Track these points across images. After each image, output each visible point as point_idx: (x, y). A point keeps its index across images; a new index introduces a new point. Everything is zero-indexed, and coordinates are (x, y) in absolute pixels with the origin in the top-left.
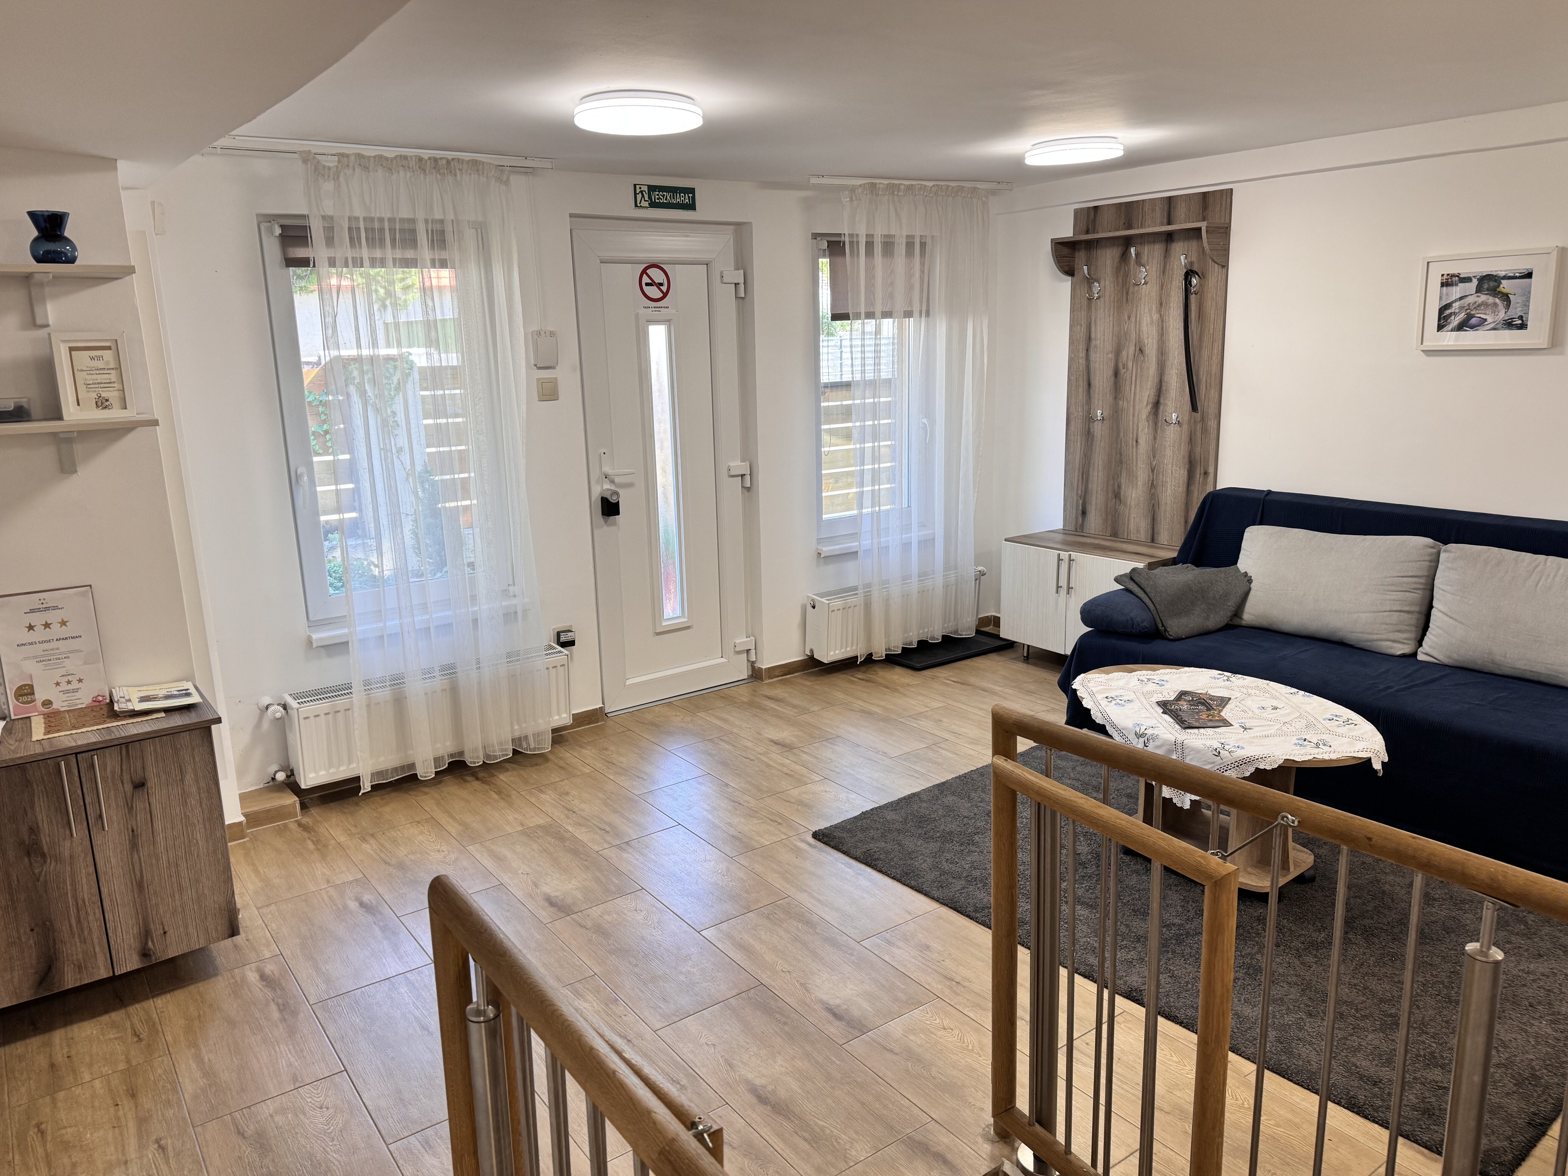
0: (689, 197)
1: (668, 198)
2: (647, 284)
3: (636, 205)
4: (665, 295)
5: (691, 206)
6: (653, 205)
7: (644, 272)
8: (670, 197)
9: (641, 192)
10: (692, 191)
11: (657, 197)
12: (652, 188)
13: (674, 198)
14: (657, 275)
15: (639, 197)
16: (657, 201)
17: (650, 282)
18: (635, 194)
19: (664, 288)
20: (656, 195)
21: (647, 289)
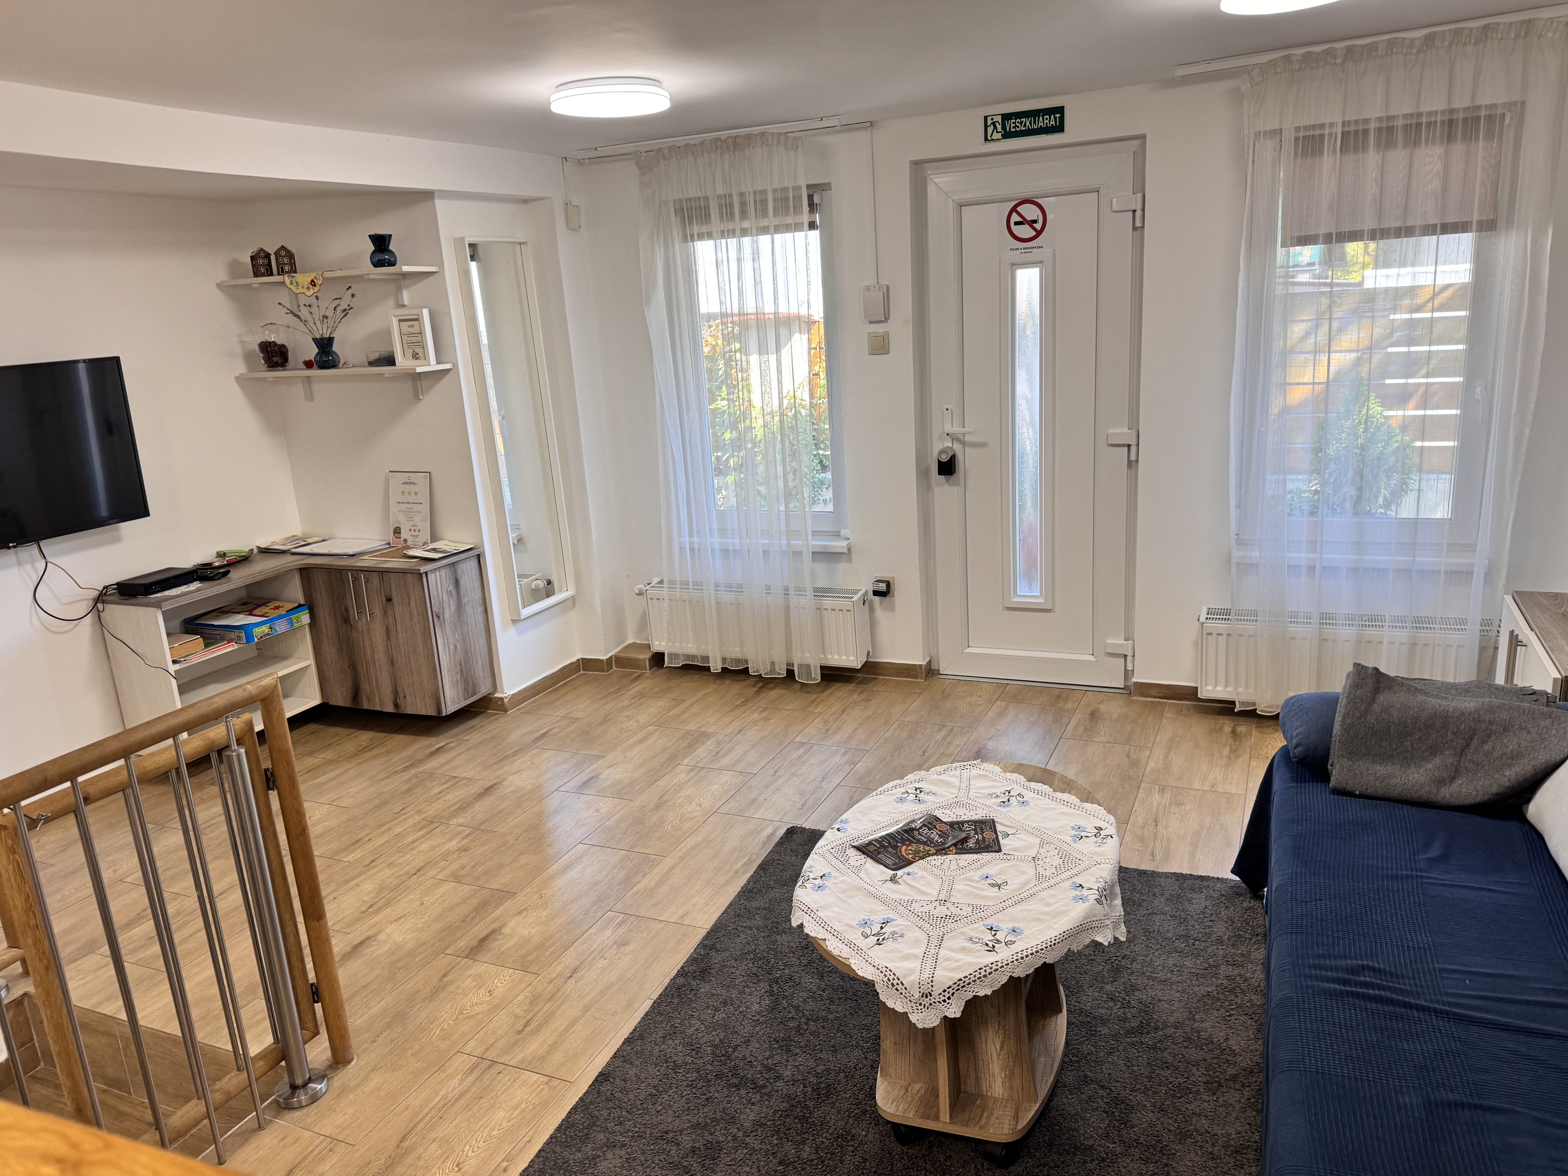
0: (1055, 118)
1: (1028, 124)
2: (1016, 223)
3: (986, 139)
4: (1039, 233)
5: (1059, 128)
6: (1007, 135)
7: (1014, 209)
8: (1030, 123)
9: (994, 124)
10: (1060, 110)
11: (1013, 125)
12: (1006, 117)
13: (1035, 123)
14: (1030, 212)
15: (990, 129)
16: (1013, 130)
17: (1020, 220)
18: (986, 127)
19: (1038, 226)
20: (1011, 125)
21: (1016, 230)
